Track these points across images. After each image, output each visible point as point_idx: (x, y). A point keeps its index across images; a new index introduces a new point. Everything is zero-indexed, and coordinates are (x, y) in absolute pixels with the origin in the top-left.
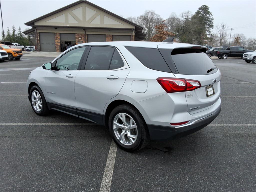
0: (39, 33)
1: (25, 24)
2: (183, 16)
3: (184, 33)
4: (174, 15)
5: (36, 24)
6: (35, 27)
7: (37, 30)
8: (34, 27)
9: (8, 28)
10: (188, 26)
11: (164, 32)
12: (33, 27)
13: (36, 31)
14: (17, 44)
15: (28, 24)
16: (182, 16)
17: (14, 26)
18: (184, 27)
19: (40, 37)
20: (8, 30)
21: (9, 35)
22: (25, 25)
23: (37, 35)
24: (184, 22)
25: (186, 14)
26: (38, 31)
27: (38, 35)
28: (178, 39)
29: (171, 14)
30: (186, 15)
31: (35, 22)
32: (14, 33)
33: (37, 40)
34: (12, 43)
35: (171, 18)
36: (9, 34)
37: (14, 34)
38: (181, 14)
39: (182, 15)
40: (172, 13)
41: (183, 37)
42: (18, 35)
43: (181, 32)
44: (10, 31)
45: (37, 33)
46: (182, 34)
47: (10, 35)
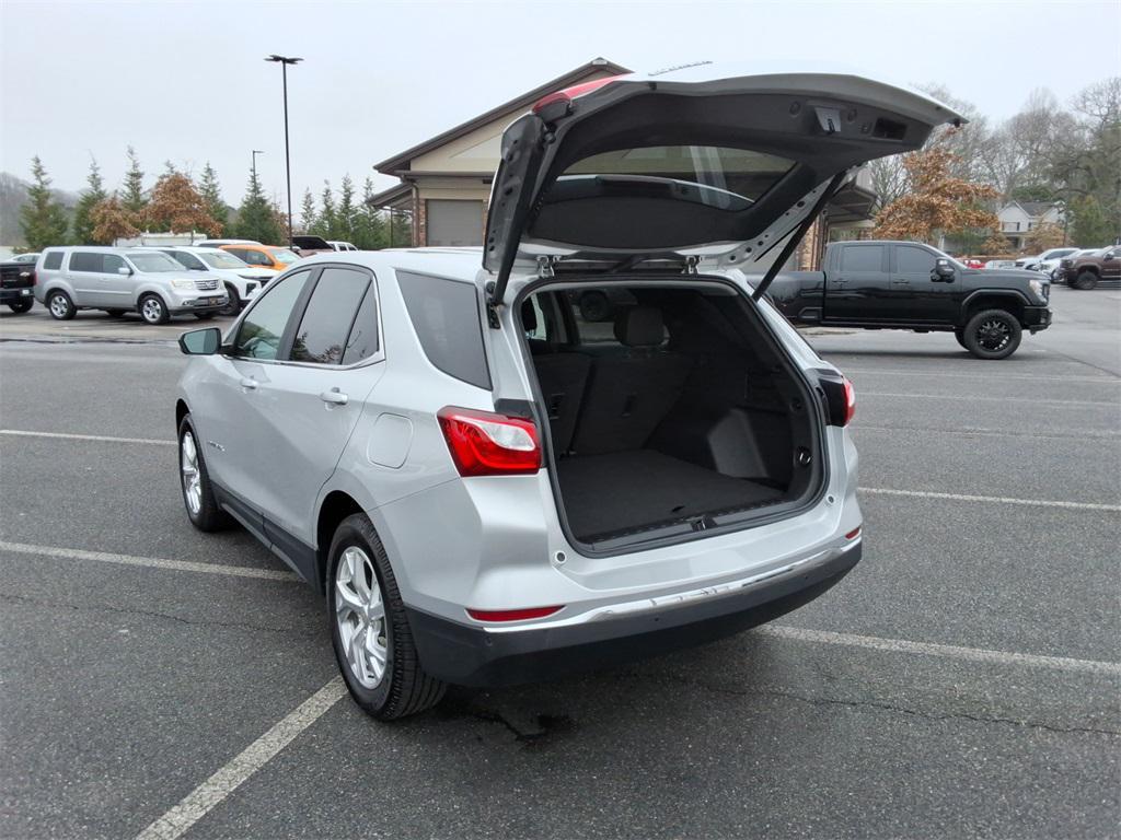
0: (427, 200)
1: (375, 168)
2: (1088, 103)
3: (1093, 187)
4: (1048, 99)
5: (418, 167)
6: (411, 180)
7: (417, 189)
8: (408, 180)
9: (326, 182)
10: (1111, 151)
11: (945, 185)
12: (402, 180)
13: (414, 196)
14: (346, 244)
15: (385, 168)
16: (1081, 105)
17: (348, 174)
18: (1090, 155)
19: (427, 218)
20: (328, 191)
21: (329, 211)
22: (377, 171)
23: (418, 209)
24: (1092, 130)
25: (1101, 94)
26: (424, 195)
27: (423, 208)
28: (1060, 212)
29: (1031, 95)
30: (1103, 100)
31: (414, 158)
32: (347, 201)
33: (418, 228)
34: (328, 242)
35: (1032, 115)
36: (328, 207)
37: (347, 207)
38: (1078, 96)
39: (1085, 98)
40: (1037, 89)
41: (1087, 201)
42: (361, 211)
43: (1079, 179)
44: (333, 197)
45: (418, 203)
46: (1083, 186)
47: (333, 211)
